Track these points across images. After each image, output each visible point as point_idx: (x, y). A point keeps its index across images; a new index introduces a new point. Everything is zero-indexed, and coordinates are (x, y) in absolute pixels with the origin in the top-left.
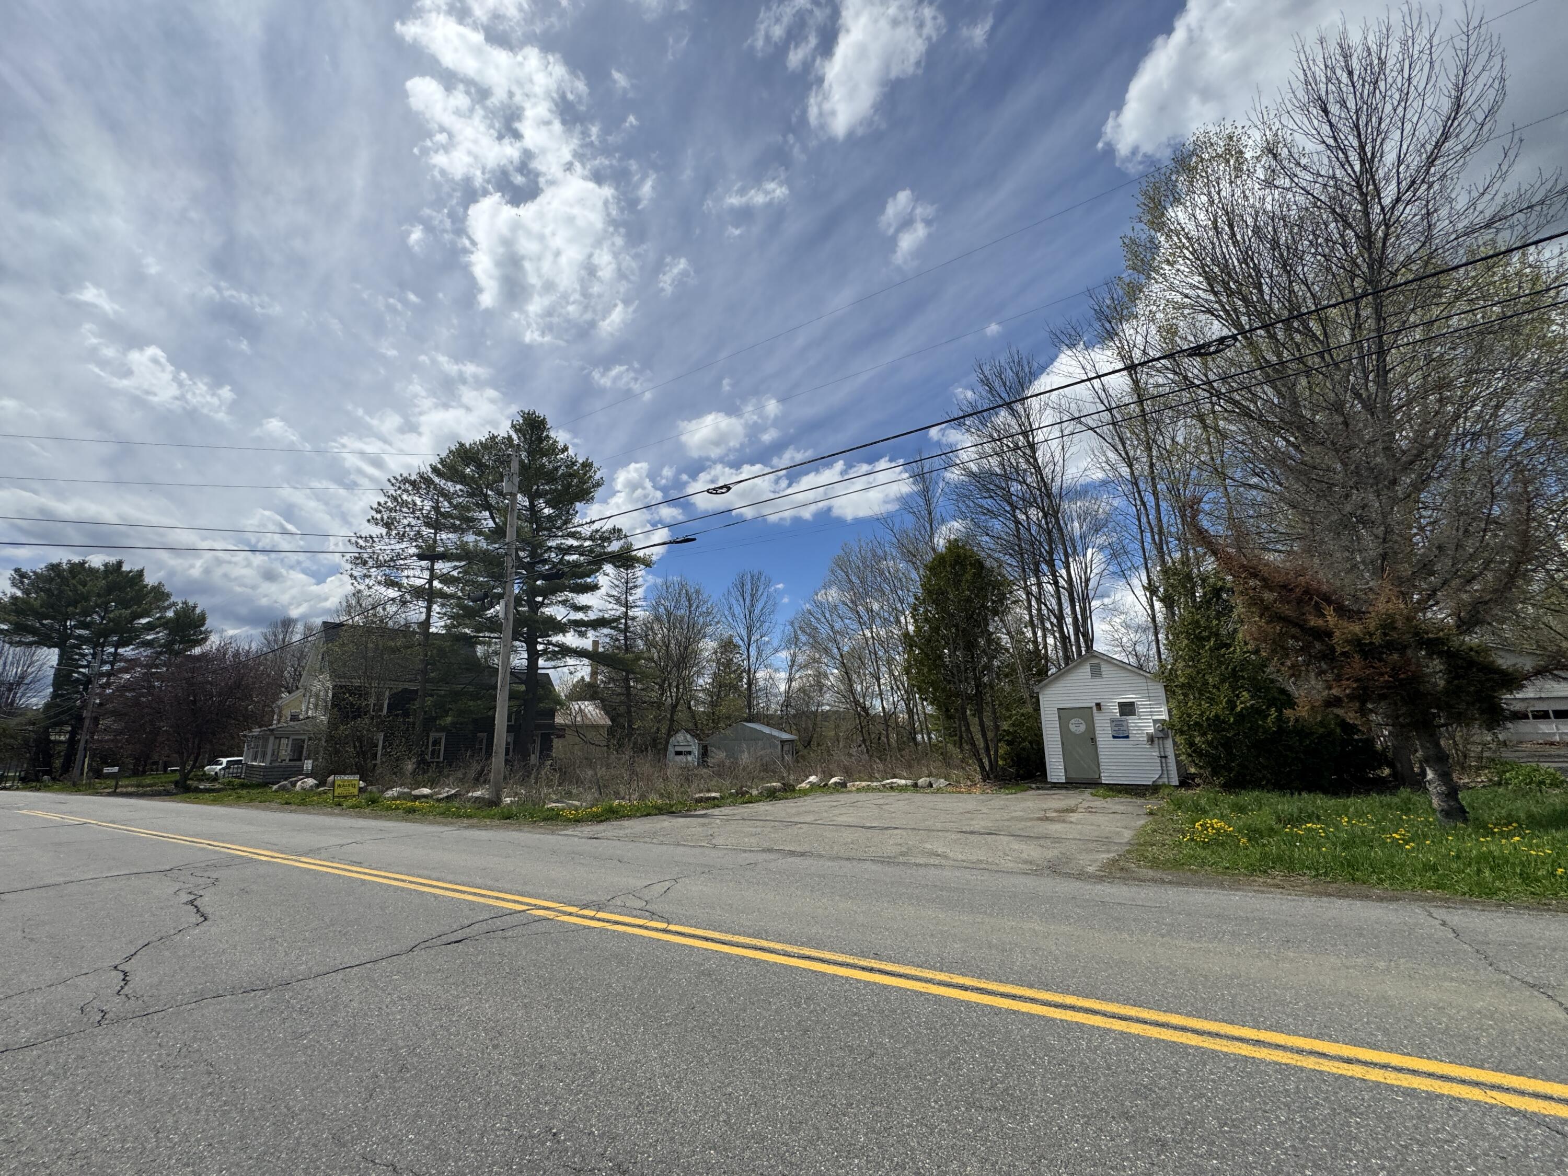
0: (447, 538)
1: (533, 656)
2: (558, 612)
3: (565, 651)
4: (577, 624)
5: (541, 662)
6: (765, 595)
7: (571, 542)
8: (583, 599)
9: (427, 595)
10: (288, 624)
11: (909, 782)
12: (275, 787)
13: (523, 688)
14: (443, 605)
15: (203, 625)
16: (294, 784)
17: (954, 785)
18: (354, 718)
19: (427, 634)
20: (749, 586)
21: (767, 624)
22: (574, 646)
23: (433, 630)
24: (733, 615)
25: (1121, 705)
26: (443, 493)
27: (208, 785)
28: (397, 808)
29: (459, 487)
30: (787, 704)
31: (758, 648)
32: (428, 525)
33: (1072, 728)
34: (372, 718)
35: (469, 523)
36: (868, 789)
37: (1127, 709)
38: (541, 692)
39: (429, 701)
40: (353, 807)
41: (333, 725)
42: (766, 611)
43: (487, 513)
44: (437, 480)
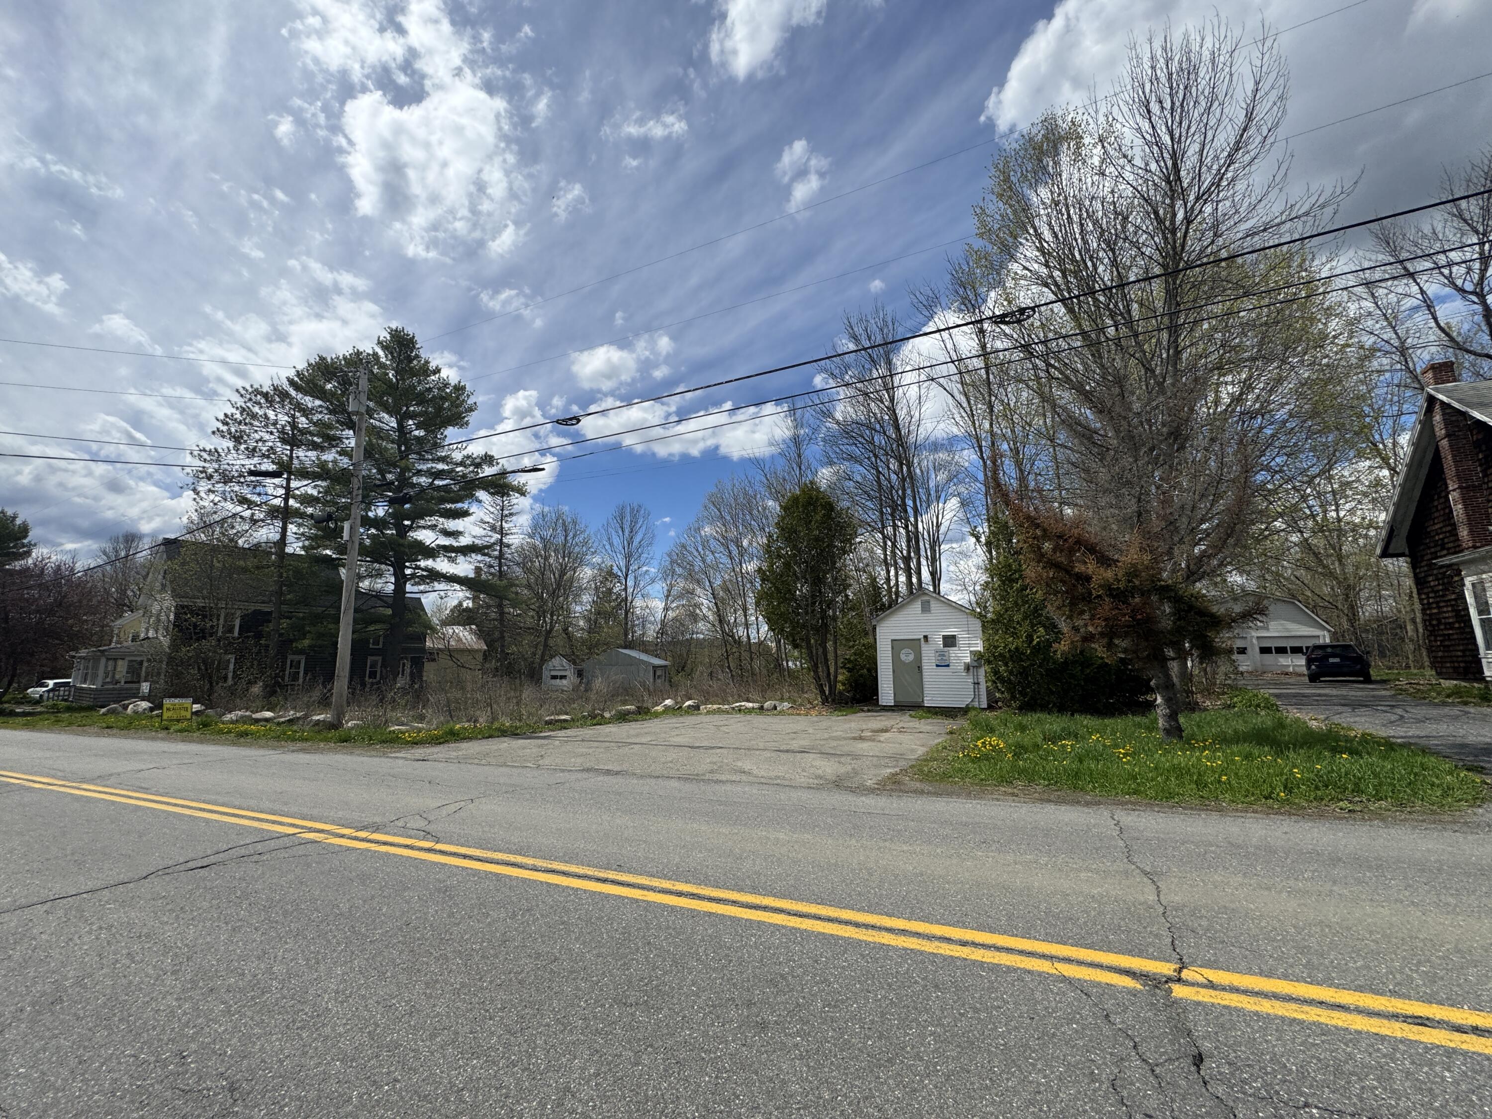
0: (305, 456)
1: (401, 580)
2: (426, 537)
3: (434, 576)
4: (447, 549)
5: (409, 587)
6: (644, 527)
7: (441, 466)
8: (452, 525)
9: (284, 514)
10: (131, 538)
11: (756, 705)
12: (103, 710)
13: (389, 612)
14: (299, 525)
15: (25, 537)
16: (125, 707)
17: (796, 707)
18: (198, 640)
19: (282, 555)
20: (628, 518)
21: (645, 555)
22: (444, 571)
23: (289, 550)
24: (611, 545)
25: (945, 638)
26: (299, 407)
27: (28, 709)
28: (229, 732)
29: (318, 403)
30: (662, 632)
31: (635, 578)
32: (284, 441)
33: (903, 657)
34: (219, 641)
35: (332, 441)
36: (719, 711)
37: (950, 641)
38: (408, 616)
39: (285, 623)
40: (181, 731)
41: (174, 646)
42: (644, 543)
43: (351, 432)
44: (293, 393)
